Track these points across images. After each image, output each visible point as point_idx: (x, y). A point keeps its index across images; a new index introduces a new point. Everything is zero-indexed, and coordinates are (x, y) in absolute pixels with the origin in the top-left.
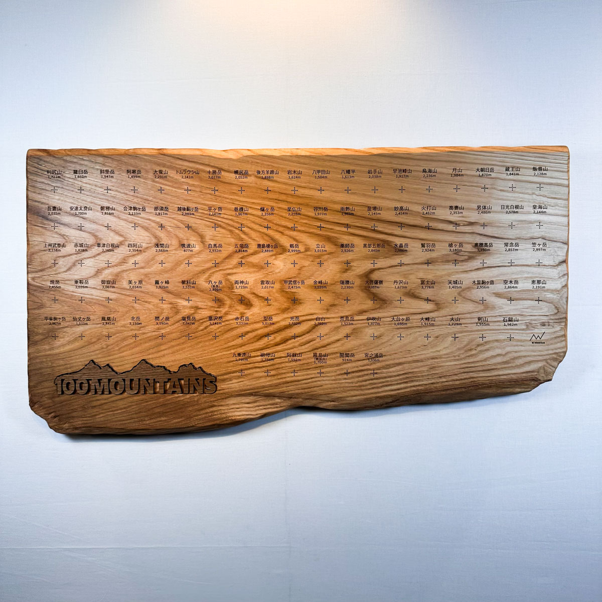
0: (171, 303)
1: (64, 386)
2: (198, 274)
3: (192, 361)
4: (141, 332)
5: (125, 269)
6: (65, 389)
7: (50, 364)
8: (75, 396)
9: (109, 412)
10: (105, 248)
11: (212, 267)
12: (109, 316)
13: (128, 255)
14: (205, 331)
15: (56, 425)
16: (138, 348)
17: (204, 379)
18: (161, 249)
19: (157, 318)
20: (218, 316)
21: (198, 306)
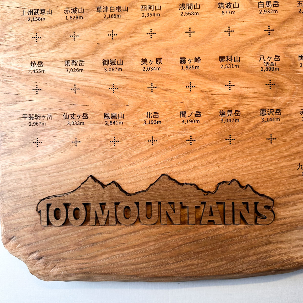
0: (203, 91)
1: (51, 213)
2: (243, 46)
3: (236, 177)
4: (159, 134)
5: (136, 42)
6: (52, 218)
7: (30, 182)
8: (66, 228)
9: (115, 251)
10: (108, 13)
11: (265, 35)
12: (114, 112)
13: (141, 22)
14: (255, 130)
15: (40, 270)
16: (156, 157)
17: (256, 203)
18: (188, 11)
19: (183, 114)
20: (275, 108)
21: (244, 94)
